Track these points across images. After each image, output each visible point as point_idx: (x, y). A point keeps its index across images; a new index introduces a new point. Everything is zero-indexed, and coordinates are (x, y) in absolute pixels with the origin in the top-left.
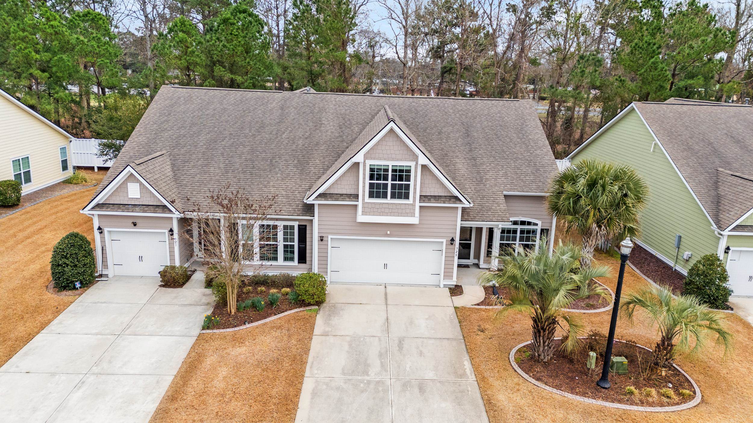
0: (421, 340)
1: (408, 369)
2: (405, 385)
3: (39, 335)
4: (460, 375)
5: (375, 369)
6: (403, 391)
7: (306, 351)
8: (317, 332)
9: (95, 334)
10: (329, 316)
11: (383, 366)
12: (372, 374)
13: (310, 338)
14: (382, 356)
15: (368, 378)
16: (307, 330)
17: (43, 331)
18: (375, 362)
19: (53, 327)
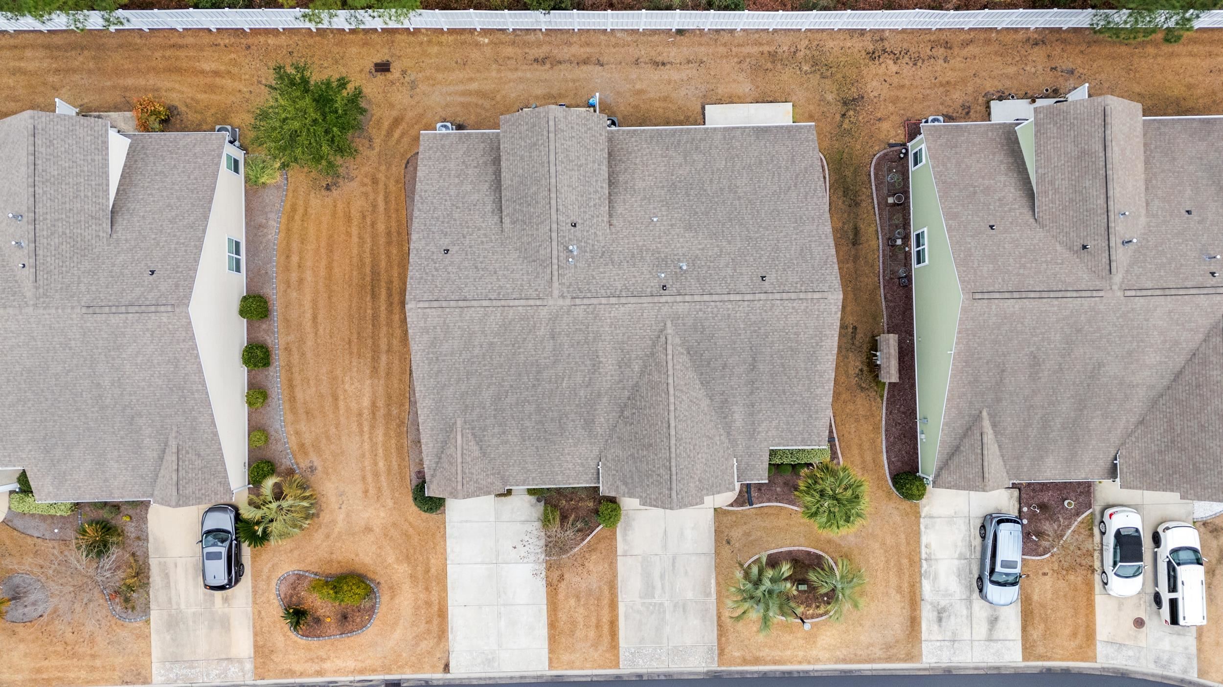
0: (687, 556)
1: (677, 590)
2: (675, 606)
3: (448, 567)
4: (708, 595)
5: (658, 592)
6: (674, 611)
7: (615, 576)
8: (619, 552)
9: (482, 563)
10: (625, 529)
11: (663, 588)
12: (656, 596)
13: (616, 560)
14: (662, 577)
15: (654, 601)
16: (612, 551)
17: (448, 562)
18: (658, 585)
19: (451, 557)
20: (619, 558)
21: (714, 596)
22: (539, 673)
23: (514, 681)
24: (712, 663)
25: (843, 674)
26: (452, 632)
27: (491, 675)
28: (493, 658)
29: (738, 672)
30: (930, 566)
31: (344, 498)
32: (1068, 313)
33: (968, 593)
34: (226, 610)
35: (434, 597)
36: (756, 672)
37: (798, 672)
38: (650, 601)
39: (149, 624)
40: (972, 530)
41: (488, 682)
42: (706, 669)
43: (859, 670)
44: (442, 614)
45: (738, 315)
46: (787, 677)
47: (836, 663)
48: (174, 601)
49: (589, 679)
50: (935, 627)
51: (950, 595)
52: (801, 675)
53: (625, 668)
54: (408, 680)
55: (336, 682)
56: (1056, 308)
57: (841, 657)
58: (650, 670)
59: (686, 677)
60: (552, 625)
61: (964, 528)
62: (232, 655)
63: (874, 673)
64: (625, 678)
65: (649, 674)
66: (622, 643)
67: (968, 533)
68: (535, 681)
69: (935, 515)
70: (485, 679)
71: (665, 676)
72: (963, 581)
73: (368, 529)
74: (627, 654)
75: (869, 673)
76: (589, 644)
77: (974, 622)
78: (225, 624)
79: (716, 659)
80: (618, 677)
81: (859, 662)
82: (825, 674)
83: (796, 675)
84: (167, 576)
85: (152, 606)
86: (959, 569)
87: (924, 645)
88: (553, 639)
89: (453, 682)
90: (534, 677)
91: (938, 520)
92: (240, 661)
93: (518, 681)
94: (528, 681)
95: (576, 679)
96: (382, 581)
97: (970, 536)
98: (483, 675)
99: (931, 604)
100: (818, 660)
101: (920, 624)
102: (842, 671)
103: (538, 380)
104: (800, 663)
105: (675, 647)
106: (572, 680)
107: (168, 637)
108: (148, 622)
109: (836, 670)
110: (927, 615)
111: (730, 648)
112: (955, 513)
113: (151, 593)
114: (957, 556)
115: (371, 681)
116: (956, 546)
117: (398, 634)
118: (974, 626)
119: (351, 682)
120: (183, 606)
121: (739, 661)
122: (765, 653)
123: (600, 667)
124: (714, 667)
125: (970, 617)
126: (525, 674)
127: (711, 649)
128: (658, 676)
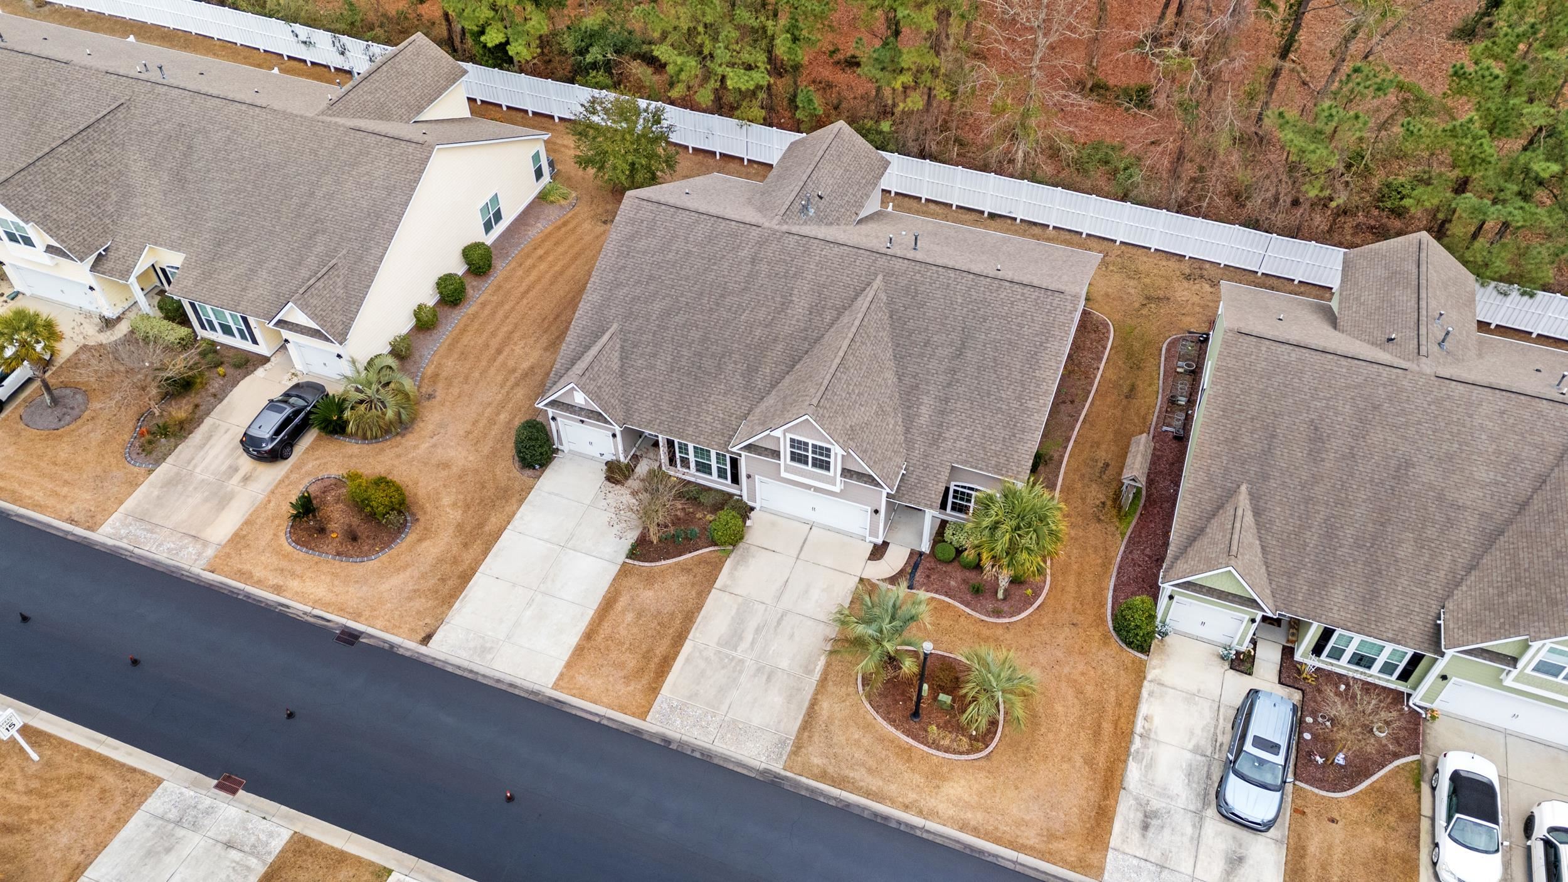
0: (802, 618)
1: (771, 652)
2: (758, 670)
3: (506, 531)
4: (809, 671)
5: (744, 645)
6: (755, 676)
7: (699, 608)
8: (718, 584)
9: (546, 541)
10: (738, 563)
11: (753, 643)
12: (739, 649)
13: (709, 592)
14: (758, 630)
15: (734, 654)
16: (710, 580)
17: (509, 527)
18: (749, 637)
19: (516, 522)
20: (713, 591)
21: (817, 676)
22: (536, 688)
23: (499, 686)
24: (776, 761)
25: (968, 851)
26: (462, 600)
27: (475, 669)
28: (492, 648)
29: (808, 788)
30: (1146, 746)
31: (442, 431)
32: (1360, 379)
33: (1200, 805)
34: (238, 489)
35: (468, 557)
36: (835, 799)
37: (899, 822)
38: (729, 652)
39: (149, 474)
40: (1221, 721)
41: (466, 674)
42: (763, 766)
43: (996, 856)
44: (466, 578)
45: (958, 287)
46: (880, 825)
47: (961, 829)
48: (194, 462)
49: (597, 720)
50: (1136, 835)
51: (1170, 797)
52: (902, 828)
53: (653, 724)
54: (371, 636)
55: (288, 607)
56: (1344, 370)
57: (973, 823)
58: (684, 738)
59: (731, 767)
60: (589, 635)
61: (1208, 715)
62: (203, 535)
63: (1018, 868)
64: (646, 737)
65: (681, 743)
66: (666, 690)
67: (1213, 722)
68: (526, 695)
69: (1166, 683)
70: (465, 670)
71: (702, 754)
72: (1194, 786)
73: (446, 465)
74: (665, 706)
75: (1011, 866)
76: (622, 674)
77: (1202, 850)
78: (223, 500)
79: (784, 757)
80: (637, 731)
81: (997, 841)
82: (939, 840)
83: (893, 825)
84: (210, 437)
85: (169, 459)
86: (1190, 765)
87: (1111, 854)
88: (579, 651)
89: (422, 659)
90: (527, 691)
91: (1171, 690)
92: (206, 543)
93: (504, 687)
94: (517, 692)
95: (580, 713)
96: (422, 519)
97: (1216, 727)
98: (465, 664)
99: (1136, 799)
100: (932, 814)
101: (1111, 820)
102: (967, 846)
103: (718, 304)
104: (906, 808)
105: (734, 721)
106: (574, 712)
107: (156, 493)
108: (150, 472)
109: (958, 842)
110: (1125, 814)
111: (810, 749)
112: (1199, 691)
113: (180, 447)
114: (1190, 746)
115: (329, 621)
116: (1192, 733)
117: (396, 580)
118: (1200, 857)
119: (305, 613)
120: (198, 470)
121: (816, 771)
122: (858, 775)
123: (622, 709)
124: (777, 767)
125: (1197, 840)
126: (518, 682)
127: (783, 743)
128: (693, 751)
